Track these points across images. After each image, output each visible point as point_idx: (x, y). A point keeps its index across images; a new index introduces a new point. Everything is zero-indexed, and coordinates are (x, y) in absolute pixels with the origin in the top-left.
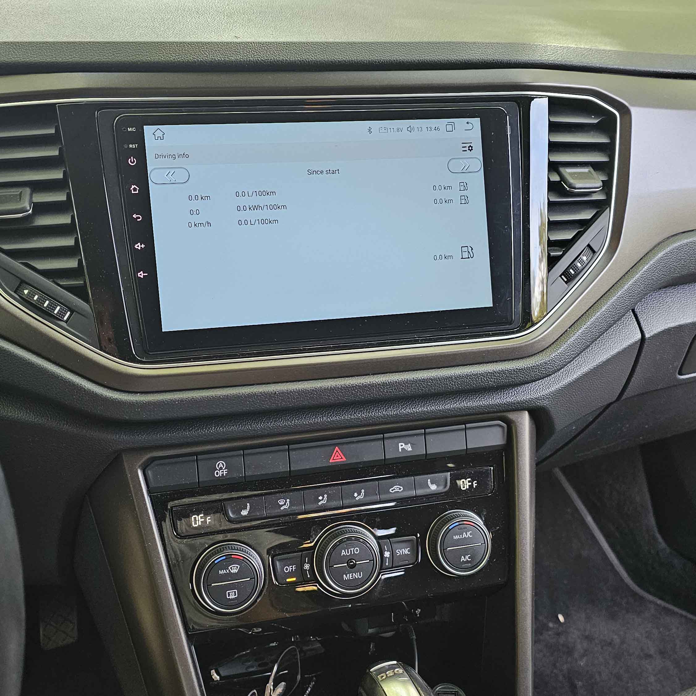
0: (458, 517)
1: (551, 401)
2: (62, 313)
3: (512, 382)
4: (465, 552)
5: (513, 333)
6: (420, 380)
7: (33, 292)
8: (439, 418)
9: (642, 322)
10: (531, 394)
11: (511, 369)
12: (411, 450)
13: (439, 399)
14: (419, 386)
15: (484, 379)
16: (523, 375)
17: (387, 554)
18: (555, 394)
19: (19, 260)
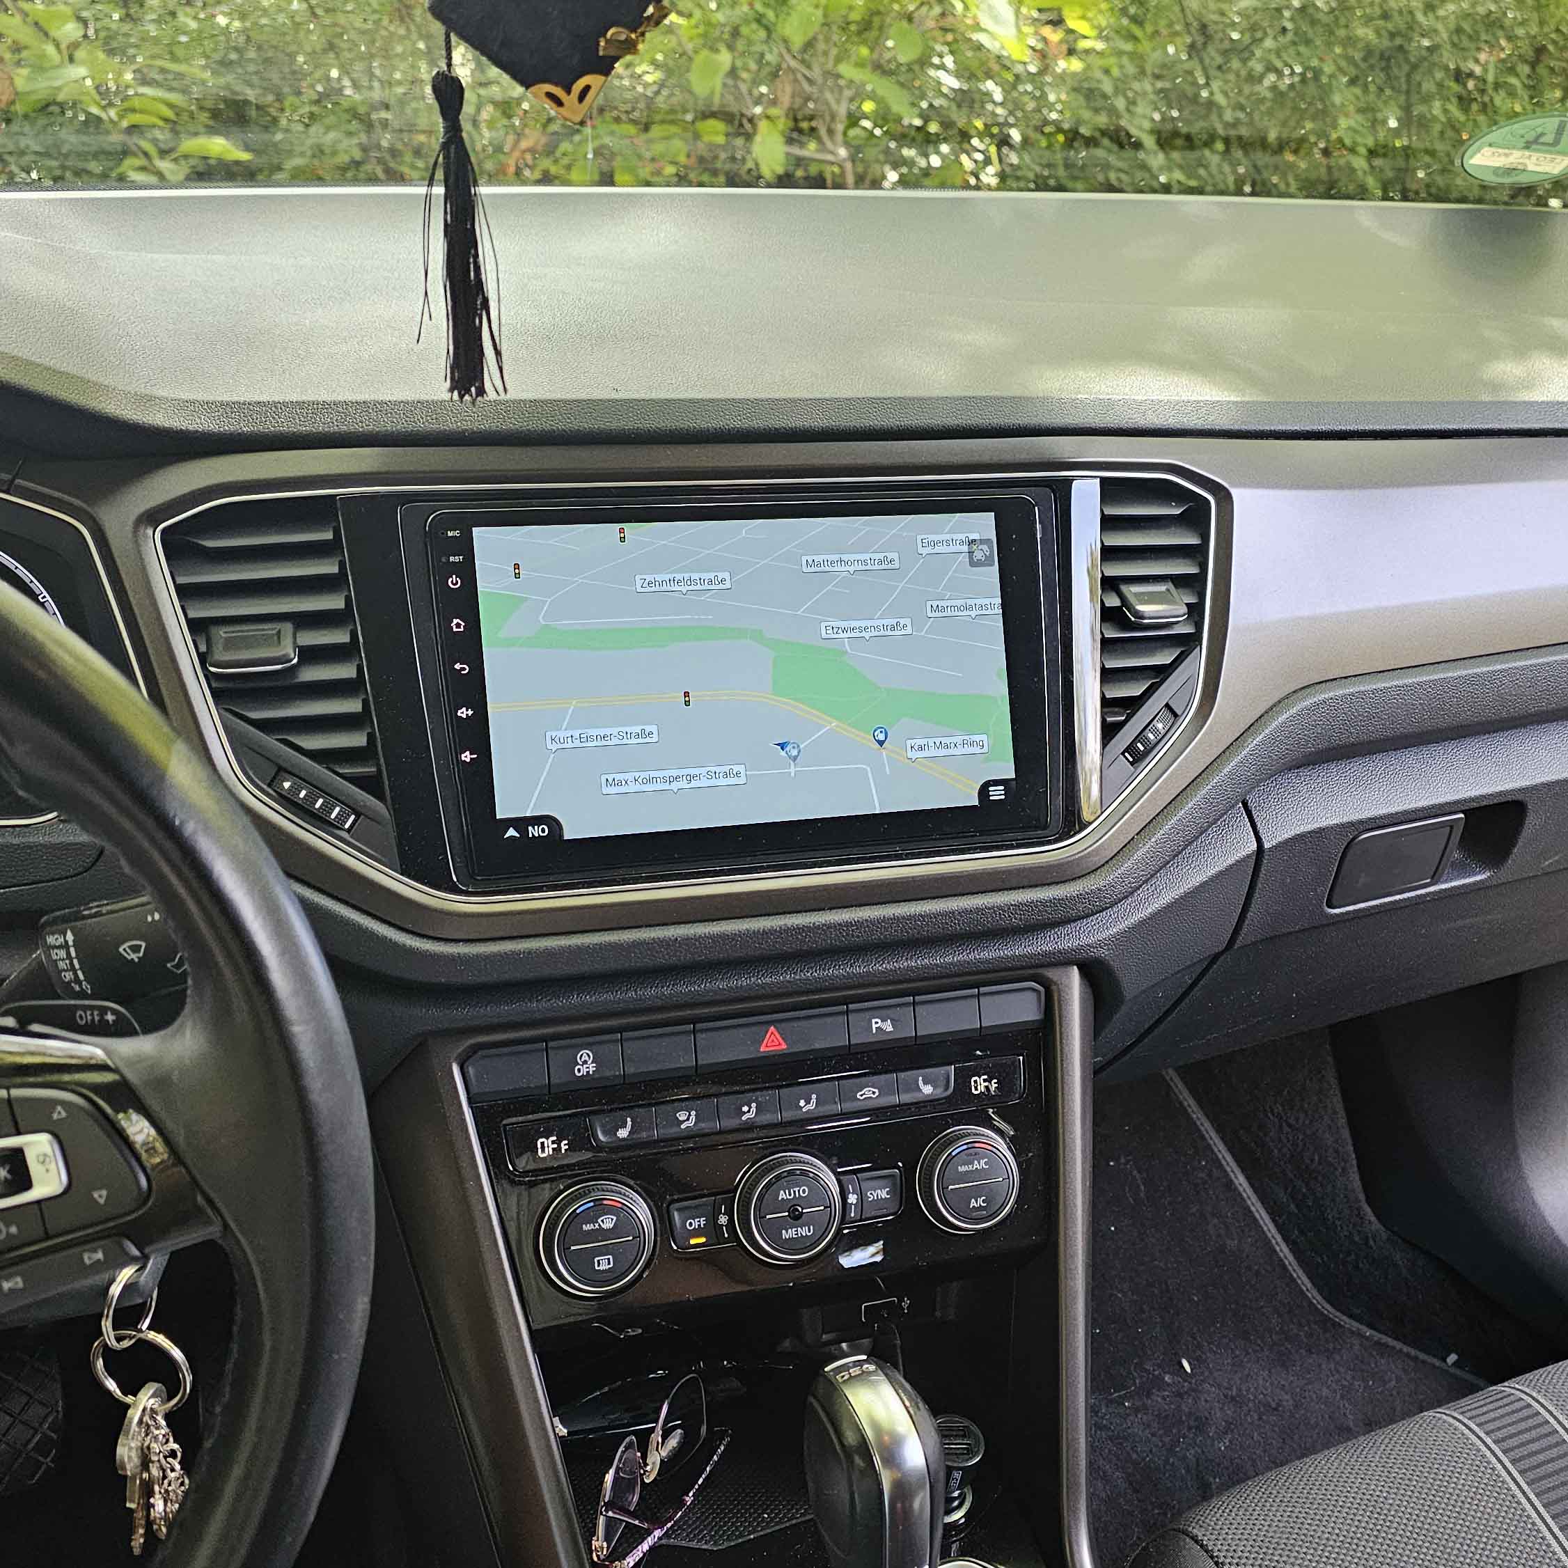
0: (966, 1137)
1: (1112, 949)
2: (342, 818)
3: (1050, 920)
4: (976, 1192)
5: (1049, 843)
7: (298, 786)
8: (935, 978)
9: (1259, 825)
10: (1079, 939)
11: (1046, 898)
12: (892, 1030)
13: (934, 947)
14: (903, 926)
15: (1004, 915)
16: (1065, 908)
17: (852, 1199)
18: (1119, 939)
19: (274, 736)
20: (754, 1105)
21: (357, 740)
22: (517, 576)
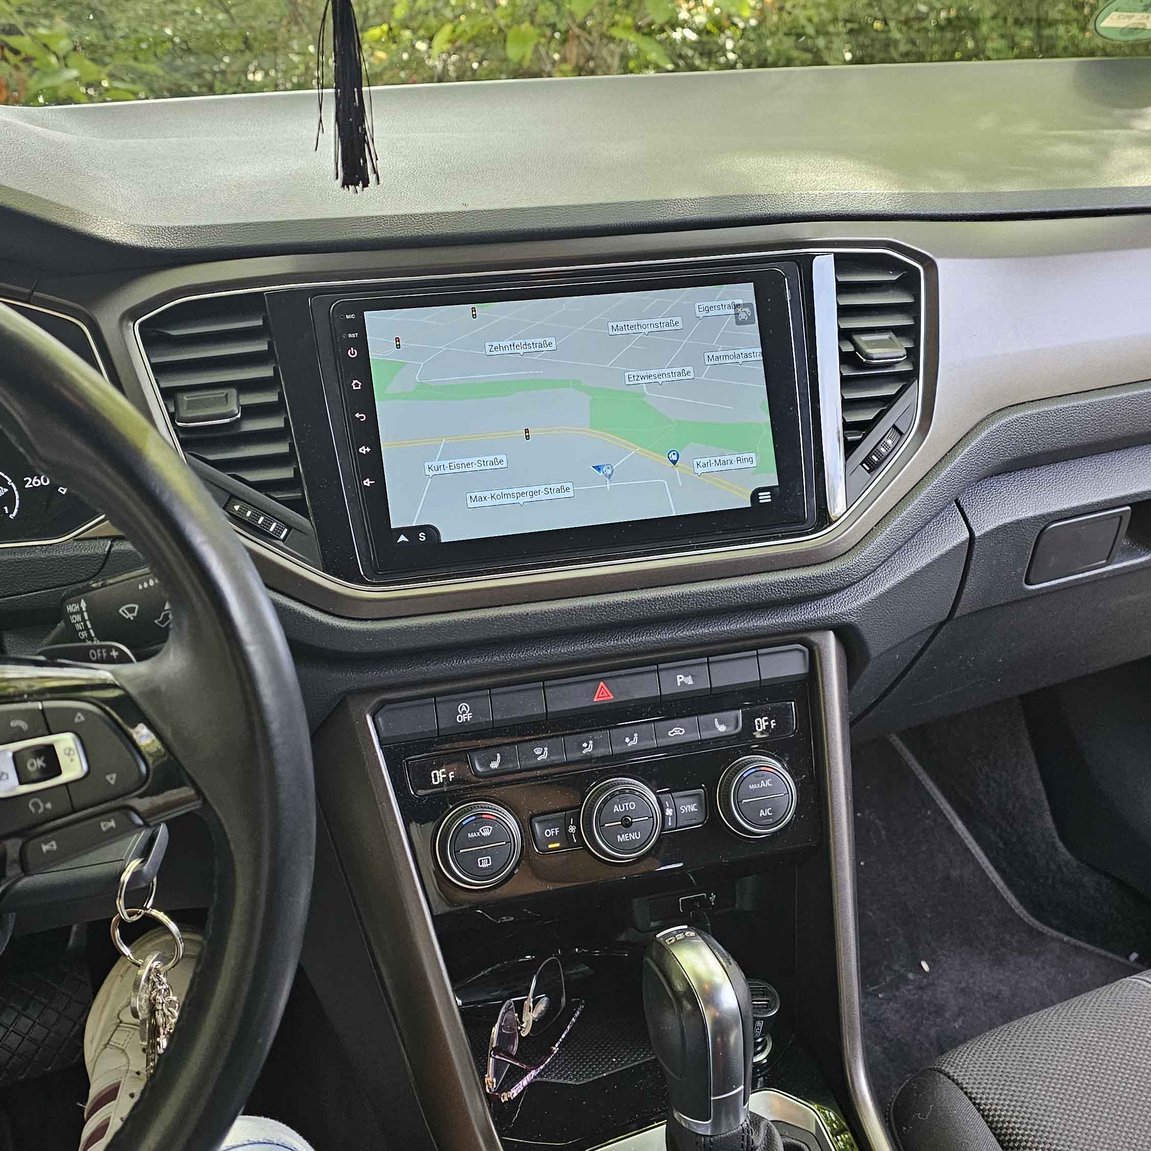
0: (753, 763)
1: (860, 616)
2: (278, 531)
3: (810, 594)
4: (764, 805)
5: (807, 534)
6: (697, 594)
7: (245, 508)
8: (723, 643)
9: (969, 518)
10: (834, 609)
11: (807, 576)
12: (692, 683)
13: (722, 618)
14: (697, 600)
15: (774, 589)
16: (822, 584)
17: (669, 812)
18: (865, 608)
19: (226, 472)
20: (591, 742)
21: (286, 473)
22: (398, 346)
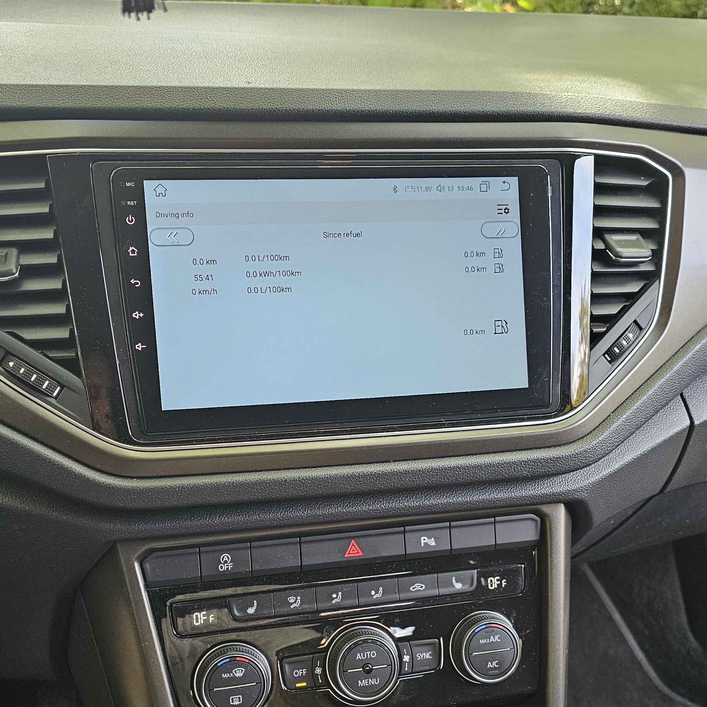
0: (485, 619)
1: (590, 493)
2: (51, 388)
3: (549, 472)
4: (491, 657)
5: (550, 417)
6: (446, 469)
7: (19, 365)
8: (465, 511)
9: (690, 407)
10: (568, 486)
11: (547, 457)
12: (435, 544)
13: (466, 489)
14: (446, 475)
15: (517, 468)
16: (560, 464)
17: (406, 658)
18: (595, 486)
19: (5, 329)
20: (340, 593)
21: (62, 333)
